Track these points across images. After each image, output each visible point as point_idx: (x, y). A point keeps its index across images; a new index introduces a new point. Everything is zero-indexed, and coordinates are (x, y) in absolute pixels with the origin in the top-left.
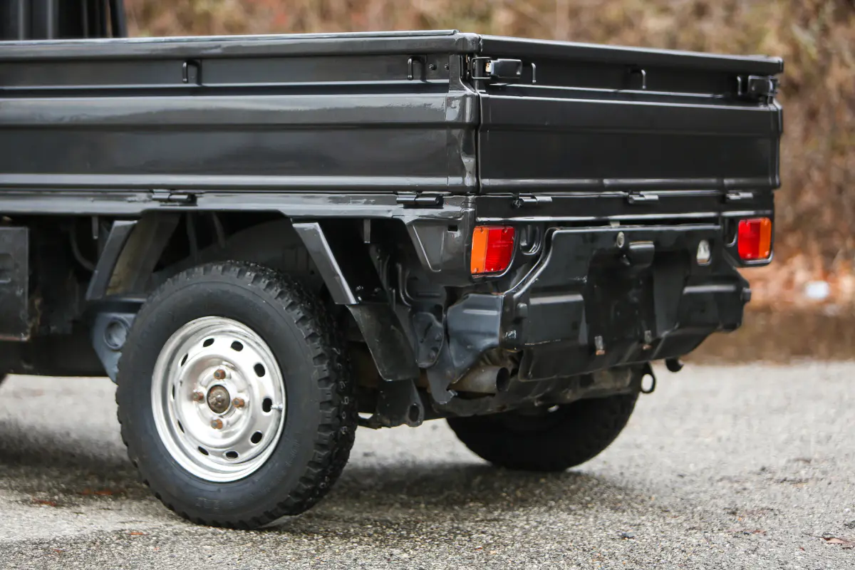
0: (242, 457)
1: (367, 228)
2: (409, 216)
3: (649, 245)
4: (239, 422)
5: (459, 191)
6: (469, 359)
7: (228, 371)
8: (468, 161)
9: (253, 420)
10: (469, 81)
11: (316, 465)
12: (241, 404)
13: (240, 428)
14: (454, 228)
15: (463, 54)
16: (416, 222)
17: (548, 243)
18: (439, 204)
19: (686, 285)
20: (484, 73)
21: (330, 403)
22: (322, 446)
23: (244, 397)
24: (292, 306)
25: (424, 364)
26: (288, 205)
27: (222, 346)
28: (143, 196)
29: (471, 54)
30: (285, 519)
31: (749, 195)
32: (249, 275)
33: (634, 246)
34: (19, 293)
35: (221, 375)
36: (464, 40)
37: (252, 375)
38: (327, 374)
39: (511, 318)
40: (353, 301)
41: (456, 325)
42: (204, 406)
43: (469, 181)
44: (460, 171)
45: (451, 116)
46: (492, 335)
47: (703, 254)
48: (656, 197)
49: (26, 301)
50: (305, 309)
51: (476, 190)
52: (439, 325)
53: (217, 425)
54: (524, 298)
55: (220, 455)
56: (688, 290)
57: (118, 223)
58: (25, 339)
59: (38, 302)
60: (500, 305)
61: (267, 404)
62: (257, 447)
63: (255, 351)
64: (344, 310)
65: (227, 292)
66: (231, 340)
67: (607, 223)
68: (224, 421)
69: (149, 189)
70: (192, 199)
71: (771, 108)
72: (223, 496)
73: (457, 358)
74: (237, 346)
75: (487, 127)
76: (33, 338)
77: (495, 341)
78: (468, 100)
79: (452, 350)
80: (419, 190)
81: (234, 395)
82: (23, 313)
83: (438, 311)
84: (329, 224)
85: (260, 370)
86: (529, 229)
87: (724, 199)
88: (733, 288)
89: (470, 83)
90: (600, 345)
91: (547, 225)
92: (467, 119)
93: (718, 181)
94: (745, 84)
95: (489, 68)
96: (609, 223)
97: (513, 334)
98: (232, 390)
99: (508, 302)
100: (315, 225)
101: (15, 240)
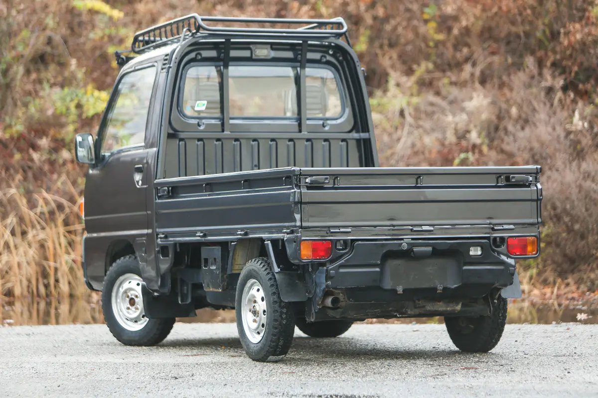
1: (280, 243)
2: (285, 238)
3: (429, 249)
5: (296, 227)
6: (321, 293)
7: (256, 300)
8: (297, 216)
12: (259, 313)
13: (258, 322)
14: (295, 242)
16: (287, 240)
18: (293, 233)
19: (464, 265)
20: (305, 182)
21: (277, 311)
23: (260, 310)
24: (268, 274)
26: (263, 235)
29: (297, 175)
31: (512, 227)
33: (415, 249)
34: (218, 272)
35: (255, 302)
38: (276, 299)
39: (329, 276)
40: (277, 271)
42: (252, 314)
43: (299, 224)
44: (295, 220)
46: (323, 283)
47: (475, 252)
48: (433, 229)
49: (220, 276)
51: (301, 227)
53: (254, 321)
54: (335, 269)
56: (465, 268)
57: (232, 244)
58: (220, 291)
60: (325, 272)
61: (264, 312)
63: (262, 292)
65: (254, 270)
68: (256, 320)
69: (237, 230)
70: (246, 234)
71: (533, 188)
74: (258, 290)
75: (305, 203)
77: (325, 286)
78: (296, 193)
79: (318, 289)
80: (288, 228)
81: (258, 309)
82: (220, 281)
84: (272, 241)
85: (262, 299)
86: (342, 242)
87: (493, 229)
88: (502, 267)
89: (298, 186)
90: (400, 290)
91: (353, 241)
92: (296, 200)
93: (488, 221)
94: (508, 179)
95: (308, 180)
96: (402, 239)
97: (329, 283)
98: (257, 307)
99: (327, 271)
100: (270, 242)
101: (217, 252)
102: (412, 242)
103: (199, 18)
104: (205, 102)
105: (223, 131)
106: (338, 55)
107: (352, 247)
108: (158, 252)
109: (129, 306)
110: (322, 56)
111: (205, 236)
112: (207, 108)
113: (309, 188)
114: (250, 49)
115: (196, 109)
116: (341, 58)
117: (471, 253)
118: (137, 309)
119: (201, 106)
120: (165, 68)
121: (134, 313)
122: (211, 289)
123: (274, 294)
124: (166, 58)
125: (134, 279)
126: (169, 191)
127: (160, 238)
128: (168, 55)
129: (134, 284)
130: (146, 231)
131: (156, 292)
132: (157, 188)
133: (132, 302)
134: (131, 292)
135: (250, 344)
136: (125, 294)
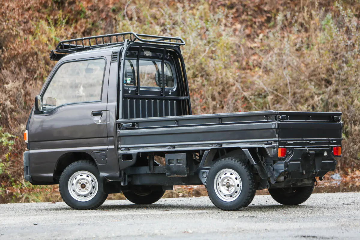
0: (233, 196)
1: (257, 149)
2: (265, 146)
3: (314, 152)
4: (232, 190)
5: (275, 141)
6: (278, 174)
8: (277, 135)
9: (235, 189)
10: (276, 120)
11: (249, 197)
12: (233, 186)
13: (233, 191)
14: (275, 148)
15: (275, 115)
16: (267, 147)
17: (293, 151)
18: (271, 144)
19: (322, 160)
20: (279, 118)
21: (251, 184)
22: (250, 193)
23: (233, 184)
25: (269, 176)
26: (241, 146)
27: (228, 174)
28: (211, 145)
29: (277, 115)
30: (243, 208)
31: (335, 142)
32: (234, 160)
33: (311, 152)
34: (184, 167)
35: (229, 180)
36: (275, 112)
37: (235, 179)
38: (250, 178)
39: (286, 166)
40: (255, 163)
41: (275, 168)
42: (225, 187)
43: (277, 139)
44: (275, 137)
45: (273, 127)
46: (283, 169)
47: (326, 154)
48: (315, 142)
49: (186, 168)
50: (245, 166)
51: (279, 141)
52: (272, 168)
53: (228, 190)
54: (289, 162)
55: (228, 196)
56: (322, 162)
57: (205, 151)
58: (186, 176)
59: (188, 168)
60: (284, 163)
61: (238, 185)
62: (236, 194)
63: (235, 175)
64: (253, 165)
65: (229, 163)
66: (230, 173)
67: (304, 147)
68: (229, 189)
69: (212, 144)
70: (221, 146)
71: (340, 123)
72: (230, 204)
73: (276, 175)
74: (231, 174)
75: (280, 129)
77: (283, 170)
78: (276, 124)
79: (275, 173)
80: (267, 141)
81: (231, 184)
82: (185, 171)
83: (271, 165)
84: (249, 149)
85: (236, 179)
86: (289, 148)
87: (329, 142)
88: (332, 161)
90: (304, 173)
91: (292, 148)
92: (276, 127)
93: (328, 139)
94: (333, 118)
97: (287, 169)
98: (231, 182)
99: (286, 163)
100: (247, 149)
101: (183, 156)
103: (135, 34)
104: (130, 79)
105: (137, 94)
106: (172, 56)
108: (121, 158)
109: (80, 188)
111: (174, 147)
112: (131, 82)
113: (280, 121)
114: (144, 51)
115: (127, 82)
116: (173, 58)
118: (87, 189)
120: (116, 60)
121: (84, 192)
122: (176, 176)
123: (249, 175)
124: (114, 54)
125: (85, 174)
126: (133, 125)
127: (122, 150)
128: (117, 53)
129: (84, 176)
130: (106, 147)
131: (111, 179)
132: (119, 124)
133: (83, 186)
134: (82, 181)
135: (223, 202)
136: (78, 182)
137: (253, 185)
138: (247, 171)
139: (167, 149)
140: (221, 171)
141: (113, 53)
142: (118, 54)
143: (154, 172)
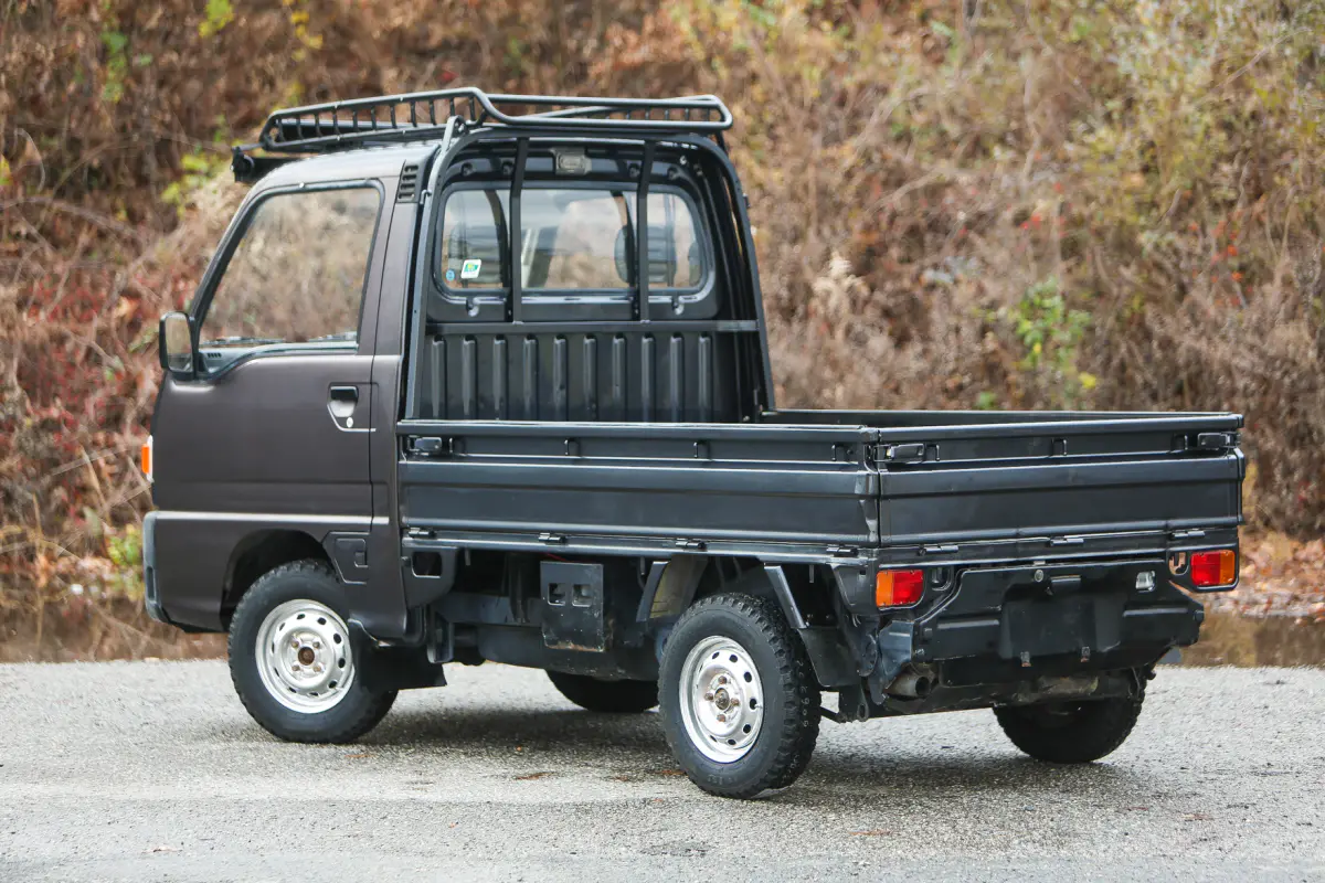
0: (737, 743)
1: (812, 571)
2: (835, 562)
3: (1076, 579)
4: (735, 717)
5: (866, 545)
6: (894, 670)
7: (728, 677)
8: (872, 524)
9: (744, 715)
10: (873, 463)
12: (737, 703)
13: (736, 722)
14: (864, 573)
15: (868, 443)
16: (838, 568)
18: (854, 553)
19: (1126, 609)
20: (886, 457)
21: (792, 703)
22: (787, 736)
23: (738, 697)
24: (767, 628)
25: (866, 674)
26: (761, 553)
27: (724, 659)
28: (671, 543)
29: (873, 444)
30: (768, 792)
31: (1202, 533)
32: (741, 604)
33: (1056, 580)
34: (596, 615)
35: (724, 681)
36: (866, 433)
37: (743, 681)
38: (789, 680)
39: (918, 640)
40: (802, 626)
41: (884, 645)
42: (714, 704)
43: (873, 538)
44: (867, 530)
45: (859, 490)
46: (907, 652)
47: (1146, 582)
48: (1081, 540)
49: (601, 622)
50: (775, 632)
51: (878, 544)
52: (875, 643)
53: (722, 719)
54: (933, 623)
55: (721, 741)
56: (1127, 613)
57: (655, 563)
58: (601, 651)
59: (611, 622)
60: (912, 630)
61: (753, 703)
62: (747, 736)
63: (745, 663)
64: (797, 633)
65: (724, 618)
66: (729, 654)
68: (727, 715)
69: (675, 537)
70: (703, 547)
71: (1233, 457)
72: (725, 773)
73: (889, 671)
74: (733, 659)
75: (886, 498)
76: (607, 650)
77: (909, 657)
78: (872, 478)
79: (884, 663)
80: (841, 544)
81: (732, 696)
82: (599, 631)
83: (874, 632)
84: (787, 567)
85: (748, 677)
86: (940, 570)
87: (1170, 537)
88: (1183, 610)
89: (873, 465)
90: (1026, 660)
91: (957, 567)
92: (870, 491)
93: (1163, 523)
94: (1193, 441)
95: (890, 453)
96: (1031, 562)
97: (921, 651)
98: (731, 692)
99: (917, 628)
100: (779, 568)
101: (594, 574)
102: (1051, 566)
103: (485, 97)
104: (479, 262)
105: (509, 319)
106: (696, 167)
107: (958, 581)
108: (409, 563)
109: (297, 663)
110: (671, 169)
111: (564, 541)
112: (481, 274)
113: (891, 467)
114: (551, 155)
115: (464, 275)
116: (700, 173)
117: (1138, 585)
118: (318, 670)
119: (471, 269)
120: (409, 195)
121: (310, 678)
122: (571, 646)
123: (785, 669)
124: (410, 172)
125: (312, 611)
126: (445, 445)
127: (413, 536)
128: (415, 167)
129: (311, 620)
130: (366, 520)
131: (385, 640)
132: (405, 437)
133: (306, 656)
134: (304, 636)
135: (708, 763)
136: (289, 639)
137: (801, 706)
138: (780, 652)
139: (543, 544)
140: (703, 644)
141: (407, 169)
142: (420, 173)
143: (528, 621)
